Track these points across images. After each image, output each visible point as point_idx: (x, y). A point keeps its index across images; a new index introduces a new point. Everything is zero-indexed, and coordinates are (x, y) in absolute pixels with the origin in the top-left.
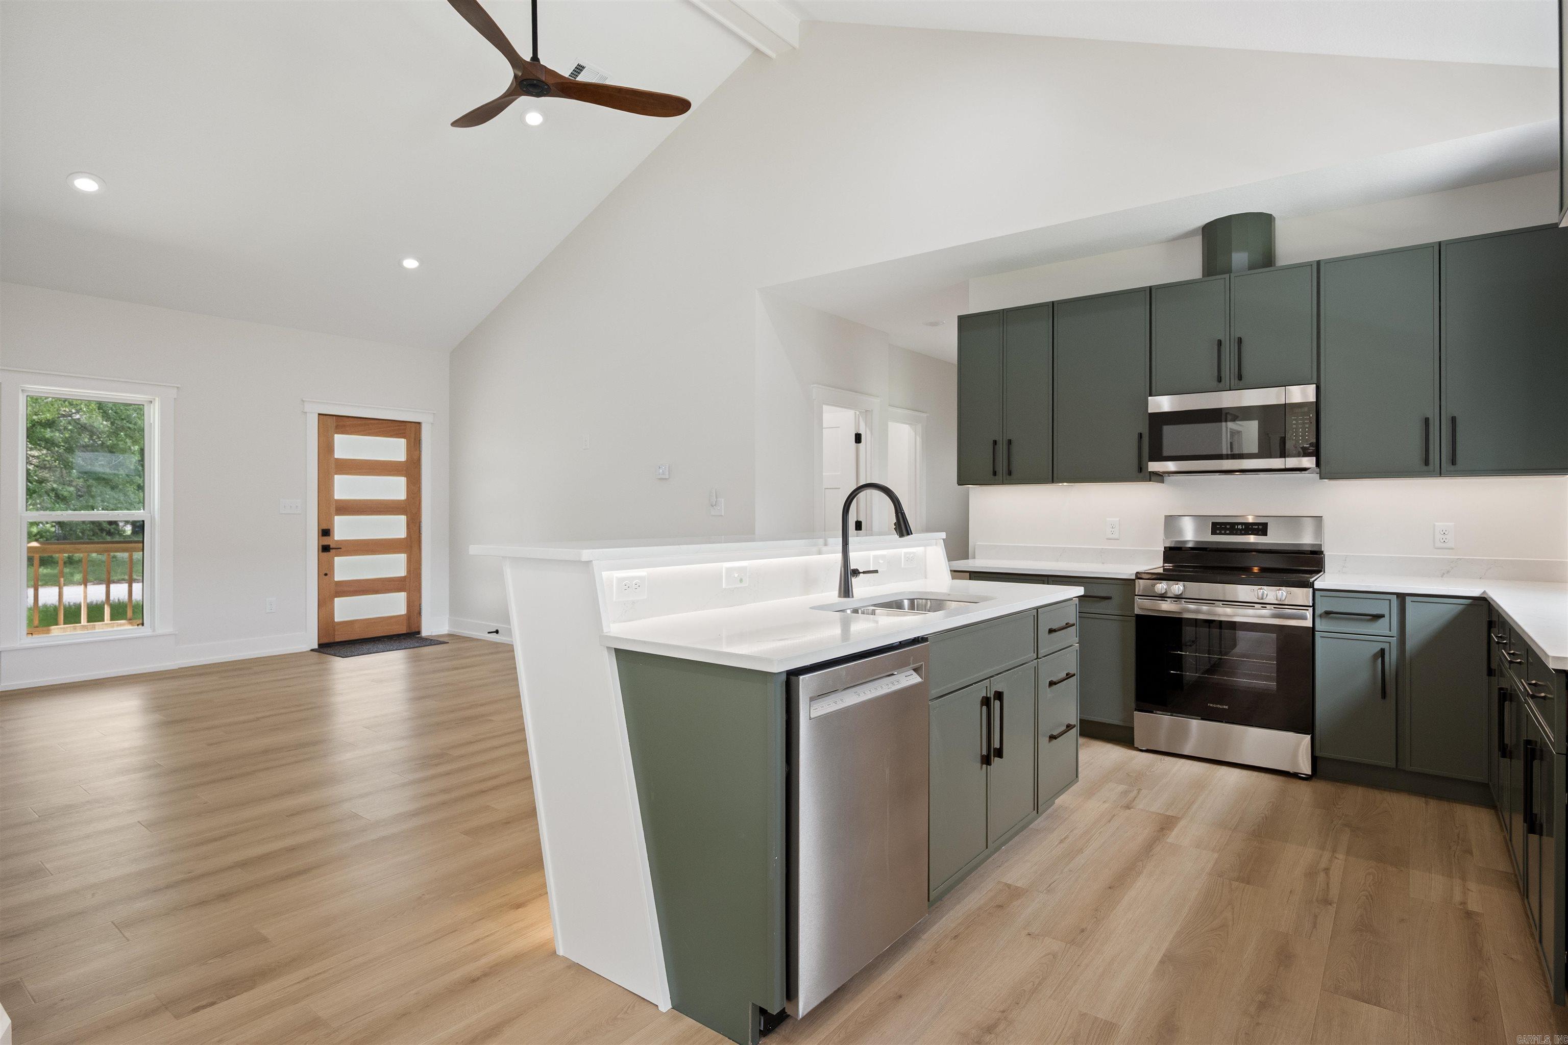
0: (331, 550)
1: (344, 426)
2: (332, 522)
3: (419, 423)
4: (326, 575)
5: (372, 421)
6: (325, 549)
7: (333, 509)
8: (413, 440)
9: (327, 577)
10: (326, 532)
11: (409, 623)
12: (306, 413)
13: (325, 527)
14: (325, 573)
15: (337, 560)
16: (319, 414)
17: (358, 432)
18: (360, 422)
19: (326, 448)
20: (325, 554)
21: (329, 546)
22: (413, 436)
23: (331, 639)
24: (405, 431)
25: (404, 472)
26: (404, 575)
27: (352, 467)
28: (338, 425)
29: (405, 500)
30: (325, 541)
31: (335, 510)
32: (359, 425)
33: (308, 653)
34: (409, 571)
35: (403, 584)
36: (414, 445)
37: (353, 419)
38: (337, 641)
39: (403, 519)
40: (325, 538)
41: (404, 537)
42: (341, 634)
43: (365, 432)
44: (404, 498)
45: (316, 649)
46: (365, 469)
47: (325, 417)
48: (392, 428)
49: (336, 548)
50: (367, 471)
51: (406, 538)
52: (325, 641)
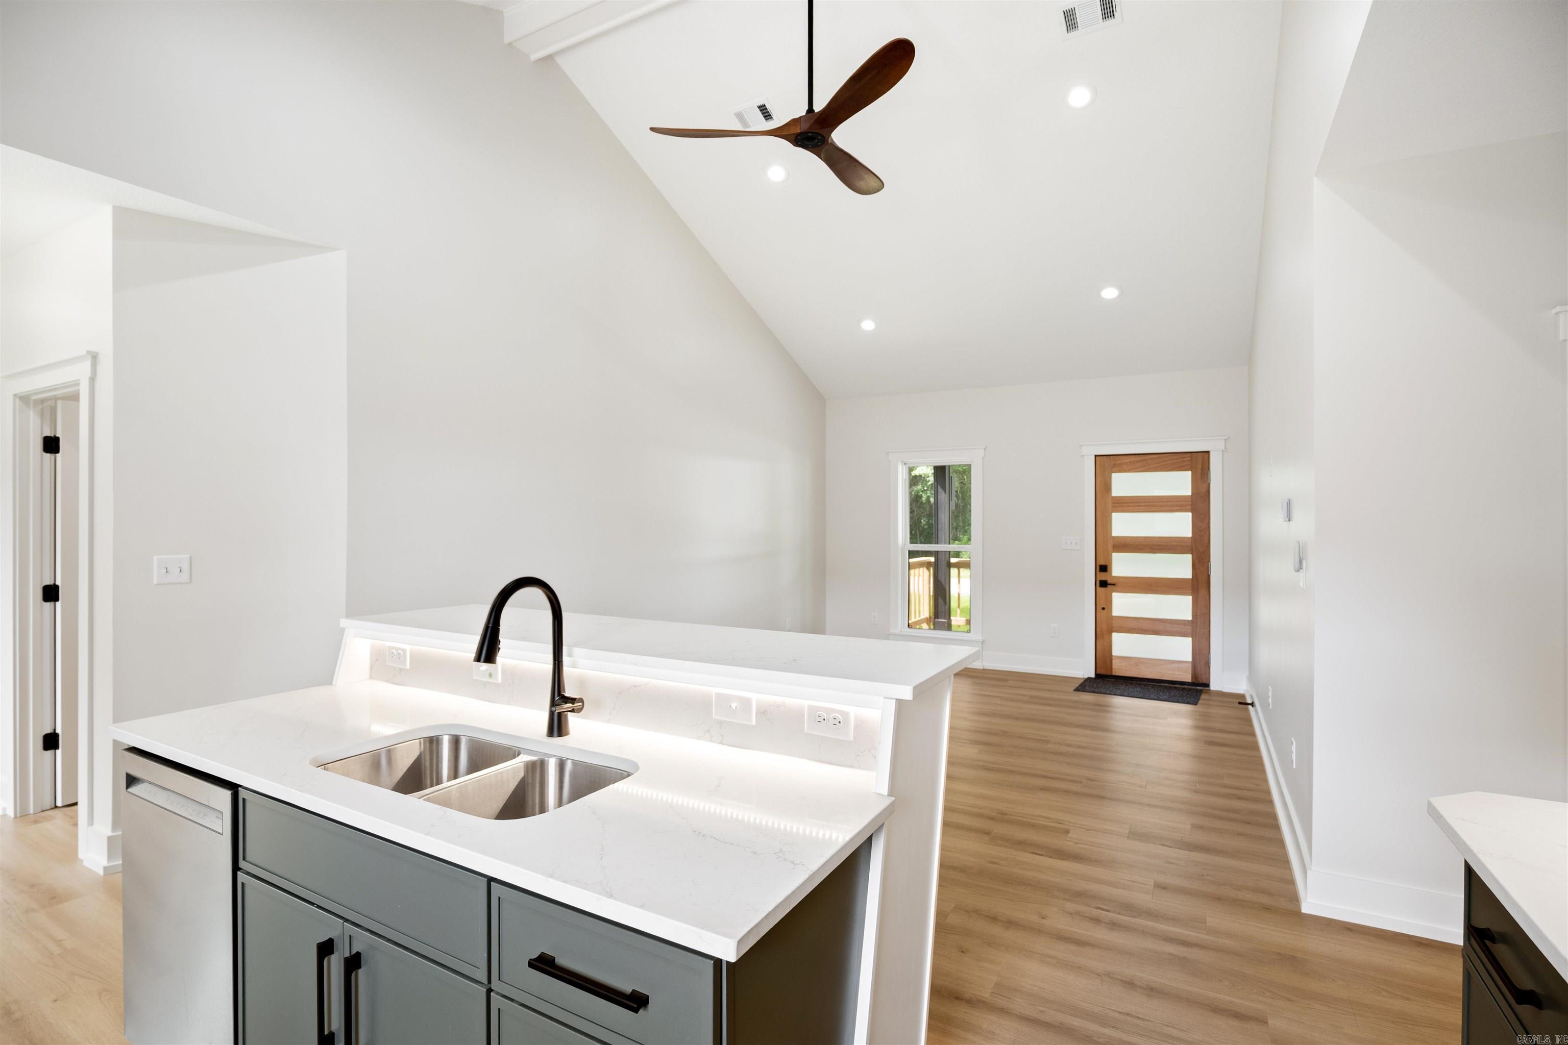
0: (1108, 586)
1: (1120, 465)
2: (1110, 560)
3: (1208, 452)
4: (1103, 609)
5: (1147, 457)
6: (1103, 584)
7: (1110, 548)
8: (1200, 471)
9: (1105, 611)
10: (1103, 568)
11: (1196, 672)
12: (1083, 456)
13: (1103, 563)
14: (1102, 607)
15: (1115, 596)
16: (1096, 456)
17: (1136, 468)
18: (1137, 458)
19: (1103, 487)
20: (1103, 589)
21: (1106, 581)
22: (1200, 467)
23: (1109, 673)
24: (1190, 463)
25: (1190, 507)
26: (1190, 618)
27: (1130, 504)
28: (1115, 464)
29: (1191, 538)
30: (1103, 576)
31: (1112, 546)
32: (1137, 462)
33: (1082, 681)
34: (1196, 616)
35: (1189, 629)
36: (1202, 477)
37: (1130, 457)
38: (1114, 674)
39: (1188, 558)
40: (1102, 573)
41: (1190, 577)
42: (1119, 669)
43: (1143, 469)
44: (1190, 535)
45: (1092, 678)
46: (1145, 506)
47: (1101, 457)
48: (1174, 461)
49: (1114, 585)
50: (1146, 507)
51: (1192, 578)
52: (1103, 672)
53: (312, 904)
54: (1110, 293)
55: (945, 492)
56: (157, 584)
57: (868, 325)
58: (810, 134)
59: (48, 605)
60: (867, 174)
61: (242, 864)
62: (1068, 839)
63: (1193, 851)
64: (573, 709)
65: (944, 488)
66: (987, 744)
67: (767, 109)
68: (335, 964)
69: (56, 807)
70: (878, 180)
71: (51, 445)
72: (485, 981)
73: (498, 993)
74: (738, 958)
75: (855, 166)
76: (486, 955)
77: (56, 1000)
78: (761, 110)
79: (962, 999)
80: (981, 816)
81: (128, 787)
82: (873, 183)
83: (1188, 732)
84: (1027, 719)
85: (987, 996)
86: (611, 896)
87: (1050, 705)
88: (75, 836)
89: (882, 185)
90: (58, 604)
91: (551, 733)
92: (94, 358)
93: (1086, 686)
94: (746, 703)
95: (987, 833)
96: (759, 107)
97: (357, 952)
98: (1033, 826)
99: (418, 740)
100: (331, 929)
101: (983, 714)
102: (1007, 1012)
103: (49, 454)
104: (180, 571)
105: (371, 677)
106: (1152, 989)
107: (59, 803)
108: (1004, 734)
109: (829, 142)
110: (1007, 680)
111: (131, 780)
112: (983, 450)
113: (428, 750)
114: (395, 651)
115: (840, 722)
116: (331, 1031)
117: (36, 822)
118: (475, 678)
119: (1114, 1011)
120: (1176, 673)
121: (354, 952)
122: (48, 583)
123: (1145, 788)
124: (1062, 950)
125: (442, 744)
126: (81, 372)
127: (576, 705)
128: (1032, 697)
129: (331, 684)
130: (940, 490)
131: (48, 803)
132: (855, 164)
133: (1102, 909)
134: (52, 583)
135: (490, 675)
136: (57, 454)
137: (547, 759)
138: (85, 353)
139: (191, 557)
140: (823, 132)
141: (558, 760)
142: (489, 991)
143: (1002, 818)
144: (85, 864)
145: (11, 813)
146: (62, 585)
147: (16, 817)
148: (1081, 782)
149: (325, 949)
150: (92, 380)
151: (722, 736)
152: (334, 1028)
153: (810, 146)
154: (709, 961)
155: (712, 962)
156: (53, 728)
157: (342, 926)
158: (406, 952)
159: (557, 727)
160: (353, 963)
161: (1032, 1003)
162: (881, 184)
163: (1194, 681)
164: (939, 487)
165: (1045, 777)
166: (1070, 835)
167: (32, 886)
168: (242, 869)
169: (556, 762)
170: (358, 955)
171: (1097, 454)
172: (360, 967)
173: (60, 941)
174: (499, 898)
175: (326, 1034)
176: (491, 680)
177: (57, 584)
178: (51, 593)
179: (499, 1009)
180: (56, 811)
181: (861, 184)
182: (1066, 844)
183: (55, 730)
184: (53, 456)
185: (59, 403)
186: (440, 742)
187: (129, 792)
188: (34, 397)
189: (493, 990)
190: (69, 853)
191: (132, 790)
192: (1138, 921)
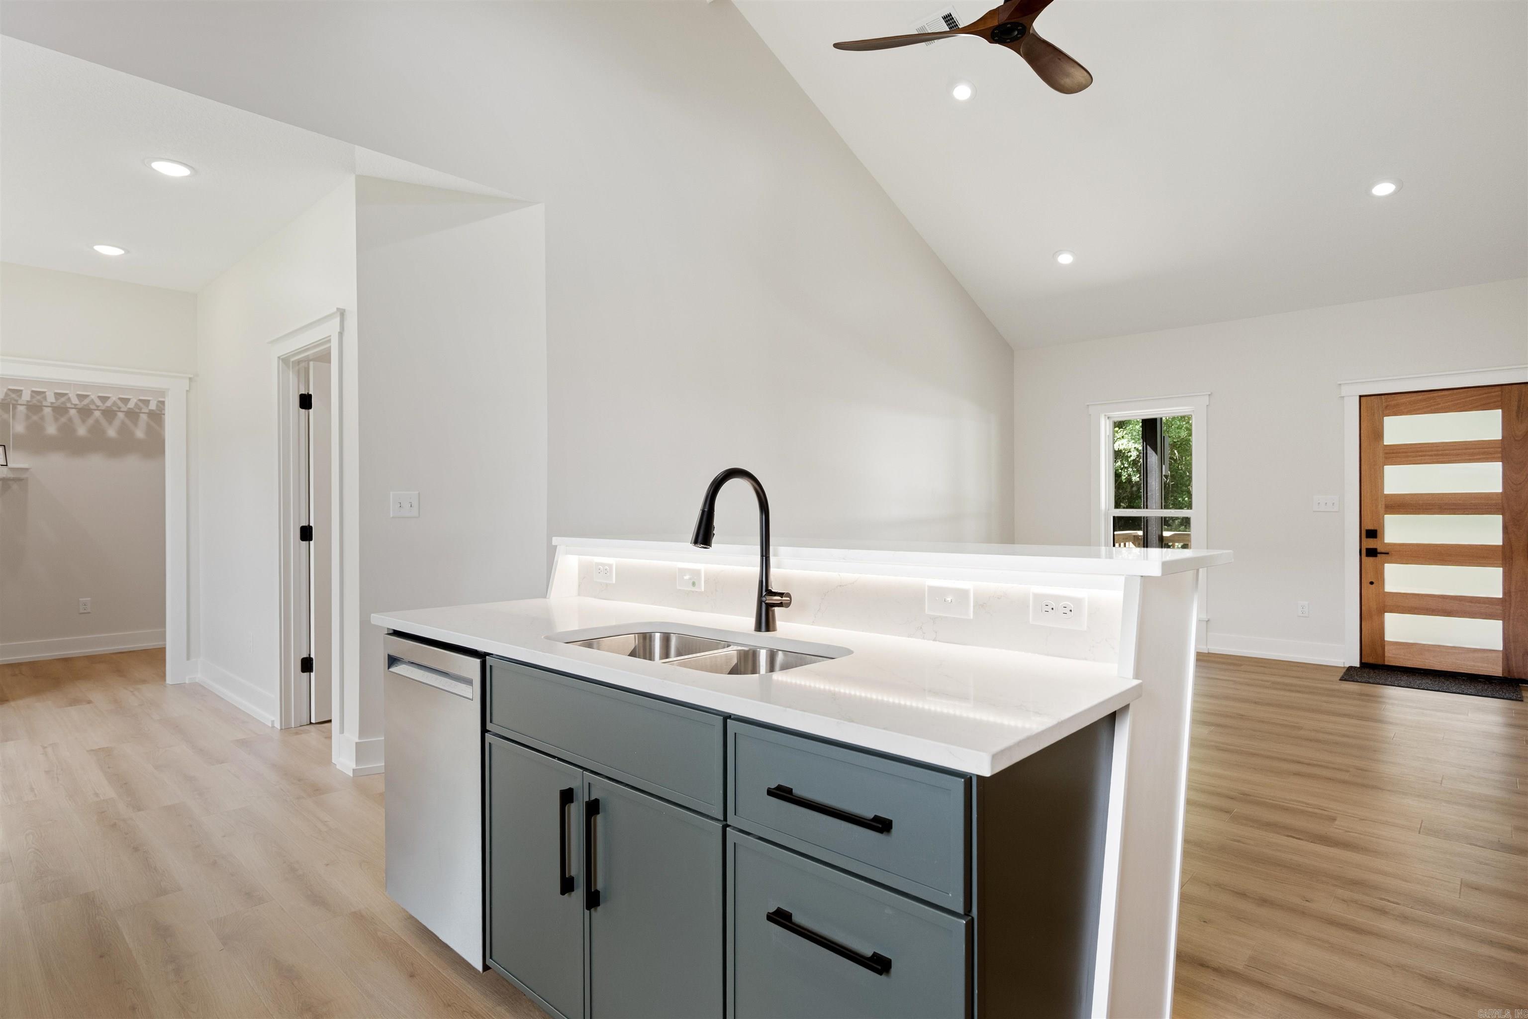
0: (1378, 555)
1: (1397, 405)
2: (1382, 524)
4: (1372, 583)
5: (1435, 394)
6: (1372, 553)
7: (1382, 508)
8: (1515, 408)
9: (1374, 586)
10: (1372, 534)
11: (1508, 664)
12: (1341, 397)
13: (1371, 527)
14: (1370, 581)
15: (1390, 567)
16: (1360, 396)
17: (1419, 409)
18: (1420, 397)
19: (1371, 435)
20: (1371, 559)
21: (1375, 550)
22: (1516, 403)
23: (1380, 662)
24: (1499, 399)
25: (1500, 455)
26: (1500, 596)
27: (1409, 454)
28: (1386, 407)
29: (1501, 493)
30: (1371, 543)
31: (1384, 506)
32: (1421, 401)
33: (1344, 670)
34: (1510, 592)
35: (1499, 609)
36: (1517, 416)
37: (1413, 394)
38: (1386, 663)
39: (1498, 519)
40: (1371, 540)
41: (1500, 543)
42: (1392, 658)
43: (1429, 409)
44: (1499, 489)
45: (1355, 667)
46: (1431, 456)
47: (1368, 398)
48: (1475, 398)
49: (1388, 553)
50: (1434, 457)
51: (1503, 546)
52: (1371, 660)
53: (554, 757)
54: (1384, 189)
55: (1156, 453)
56: (393, 517)
57: (1065, 259)
58: (1009, 26)
59: (304, 544)
60: (1073, 67)
61: (489, 726)
62: (1335, 826)
63: (1518, 855)
64: (782, 603)
65: (1155, 450)
66: (1218, 725)
67: (953, 18)
68: (576, 811)
69: (311, 723)
70: (1086, 73)
71: (306, 402)
72: (721, 817)
73: (734, 828)
74: (993, 774)
75: (1060, 59)
76: (721, 792)
77: (327, 865)
78: (946, 22)
79: (1208, 967)
80: (1219, 795)
81: (388, 668)
82: (1079, 76)
83: (1498, 730)
84: (1269, 704)
85: (1240, 967)
86: (853, 721)
87: (1299, 692)
88: (330, 747)
89: (1091, 80)
90: (312, 543)
91: (758, 628)
92: (342, 313)
93: (1350, 674)
94: (962, 594)
95: (1227, 812)
96: (944, 18)
97: (596, 799)
98: (1287, 809)
99: (633, 635)
100: (573, 779)
101: (1212, 696)
102: (1267, 986)
103: (304, 410)
104: (411, 506)
105: (579, 595)
106: (1467, 990)
107: (313, 721)
108: (1242, 717)
109: (1031, 32)
110: (1241, 665)
111: (392, 661)
112: (1207, 397)
113: (641, 645)
114: (602, 568)
115: (1071, 611)
116: (571, 876)
117: (297, 733)
118: (678, 588)
119: (1414, 1005)
120: (1480, 664)
121: (593, 798)
122: (304, 525)
123: (1441, 783)
124: (1335, 935)
125: (654, 640)
126: (332, 328)
127: (784, 598)
128: (1274, 683)
129: (545, 597)
130: (1150, 451)
131: (305, 721)
132: (1059, 57)
133: (1389, 901)
134: (307, 524)
135: (694, 584)
136: (310, 410)
137: (758, 650)
138: (335, 310)
139: (419, 493)
140: (1023, 20)
141: (769, 652)
142: (725, 827)
143: (1245, 798)
144: (338, 767)
145: (278, 725)
146: (314, 525)
147: (281, 729)
148: (1348, 771)
149: (567, 796)
150: (341, 334)
151: (936, 632)
152: (573, 873)
153: (1009, 40)
154: (959, 779)
155: (963, 780)
156: (309, 653)
157: (582, 773)
158: (642, 795)
159: (765, 622)
160: (593, 808)
161: (1299, 982)
162: (1090, 78)
163: (1506, 675)
164: (1148, 447)
165: (1299, 762)
166: (1337, 822)
167: (300, 780)
168: (490, 731)
169: (766, 653)
170: (597, 801)
171: (1361, 394)
172: (598, 813)
173: (326, 822)
174: (735, 733)
175: (567, 877)
176: (694, 589)
177: (311, 525)
178: (306, 533)
179: (735, 843)
180: (311, 726)
181: (1067, 82)
182: (1334, 830)
183: (310, 655)
184: (307, 411)
185: (311, 363)
186: (652, 639)
187: (390, 671)
188: (292, 359)
189: (729, 826)
190: (325, 758)
191: (394, 669)
192: (1441, 918)
